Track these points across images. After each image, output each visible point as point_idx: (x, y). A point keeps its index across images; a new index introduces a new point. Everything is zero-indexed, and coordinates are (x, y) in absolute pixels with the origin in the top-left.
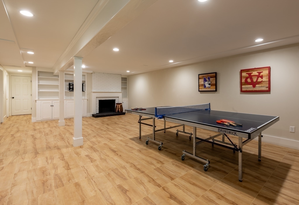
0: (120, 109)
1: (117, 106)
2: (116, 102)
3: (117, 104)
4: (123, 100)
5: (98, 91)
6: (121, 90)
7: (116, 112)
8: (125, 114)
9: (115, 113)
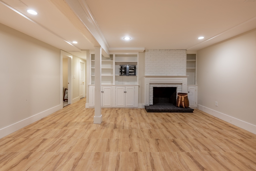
0: (184, 103)
1: (178, 97)
2: (178, 91)
3: (179, 94)
4: (189, 88)
5: (152, 75)
6: (186, 73)
7: (178, 107)
8: (192, 112)
9: (176, 108)
